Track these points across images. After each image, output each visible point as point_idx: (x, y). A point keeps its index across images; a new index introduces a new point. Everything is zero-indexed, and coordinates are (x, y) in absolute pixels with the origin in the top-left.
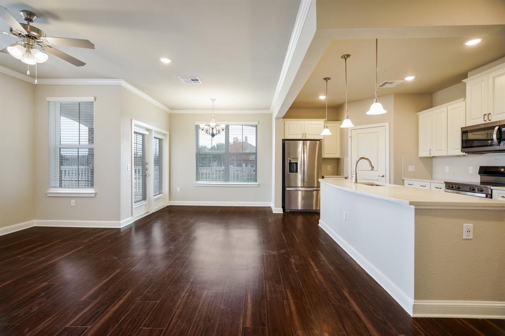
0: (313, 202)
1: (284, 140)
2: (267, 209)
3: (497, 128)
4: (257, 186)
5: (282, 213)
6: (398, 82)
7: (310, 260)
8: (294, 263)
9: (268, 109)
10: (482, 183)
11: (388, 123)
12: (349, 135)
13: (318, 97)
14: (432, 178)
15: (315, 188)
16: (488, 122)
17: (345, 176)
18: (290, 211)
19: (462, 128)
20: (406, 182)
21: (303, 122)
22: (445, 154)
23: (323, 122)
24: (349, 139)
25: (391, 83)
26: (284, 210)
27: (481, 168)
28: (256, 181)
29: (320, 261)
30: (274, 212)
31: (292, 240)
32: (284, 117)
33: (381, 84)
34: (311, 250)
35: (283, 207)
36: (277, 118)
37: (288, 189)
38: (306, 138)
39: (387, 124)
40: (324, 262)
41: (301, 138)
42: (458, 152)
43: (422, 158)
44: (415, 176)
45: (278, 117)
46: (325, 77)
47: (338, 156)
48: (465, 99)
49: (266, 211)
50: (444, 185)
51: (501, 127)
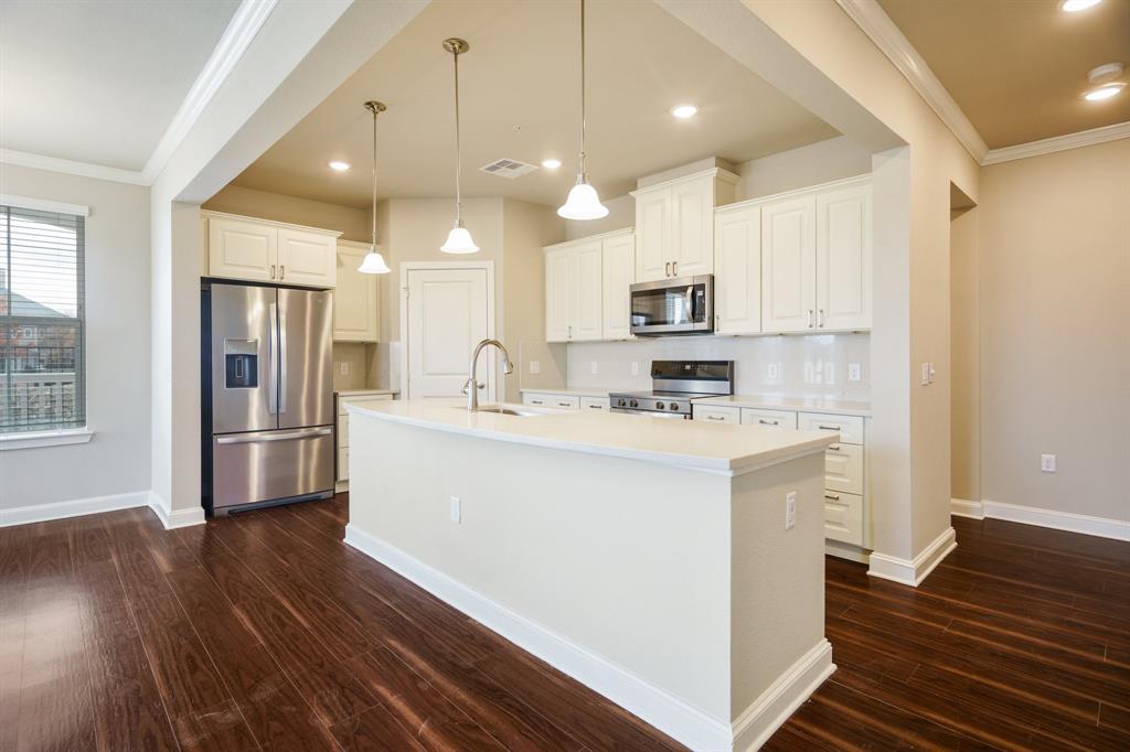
0: (296, 470)
1: (207, 283)
2: (136, 518)
3: (690, 291)
4: (87, 440)
5: (205, 522)
6: (527, 168)
7: (382, 689)
8: (331, 729)
9: (138, 168)
10: (656, 392)
11: (492, 262)
12: (403, 284)
13: (327, 164)
14: (565, 387)
15: (303, 432)
16: (672, 277)
17: (393, 389)
18: (230, 512)
19: (631, 286)
20: (525, 396)
21: (274, 230)
22: (599, 338)
23: (335, 239)
24: (403, 295)
25: (514, 166)
26: (209, 514)
27: (655, 363)
28: (81, 422)
29: (414, 677)
30: (167, 527)
31: (283, 625)
32: (206, 206)
33: (494, 164)
34: (365, 645)
35: (207, 502)
36: (178, 204)
37: (221, 440)
38: (284, 282)
39: (490, 265)
40: (429, 677)
41: (268, 279)
42: (625, 332)
43: (550, 344)
44: (542, 383)
45: (180, 199)
46: (369, 100)
47: (370, 337)
48: (634, 229)
49: (132, 526)
50: (608, 401)
51: (697, 288)
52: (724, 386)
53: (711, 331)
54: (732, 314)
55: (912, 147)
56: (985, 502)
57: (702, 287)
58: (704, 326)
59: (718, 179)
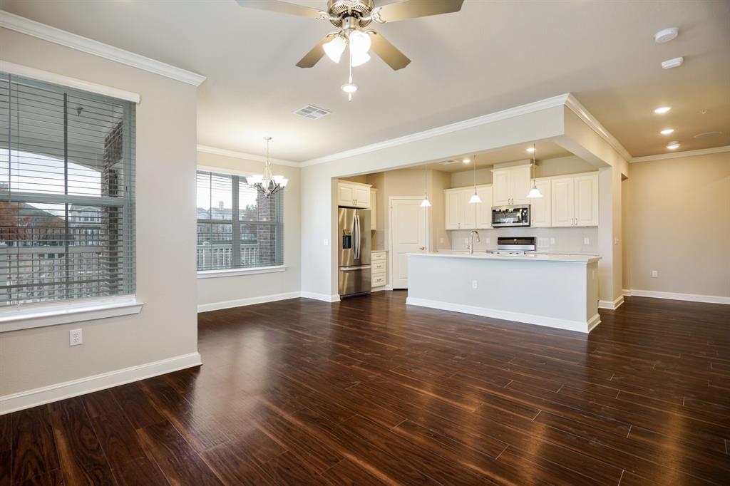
3: (521, 210)
4: (284, 270)
5: (340, 300)
12: (390, 206)
16: (514, 205)
17: (386, 250)
19: (492, 209)
22: (474, 228)
23: (369, 188)
24: (390, 210)
27: (499, 238)
30: (331, 301)
42: (489, 226)
48: (492, 185)
51: (524, 209)
52: (532, 247)
53: (529, 226)
54: (538, 219)
55: (613, 168)
56: (632, 290)
57: (526, 209)
58: (527, 224)
59: (532, 167)
